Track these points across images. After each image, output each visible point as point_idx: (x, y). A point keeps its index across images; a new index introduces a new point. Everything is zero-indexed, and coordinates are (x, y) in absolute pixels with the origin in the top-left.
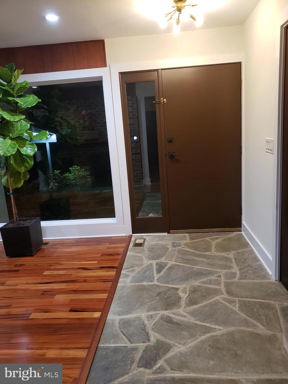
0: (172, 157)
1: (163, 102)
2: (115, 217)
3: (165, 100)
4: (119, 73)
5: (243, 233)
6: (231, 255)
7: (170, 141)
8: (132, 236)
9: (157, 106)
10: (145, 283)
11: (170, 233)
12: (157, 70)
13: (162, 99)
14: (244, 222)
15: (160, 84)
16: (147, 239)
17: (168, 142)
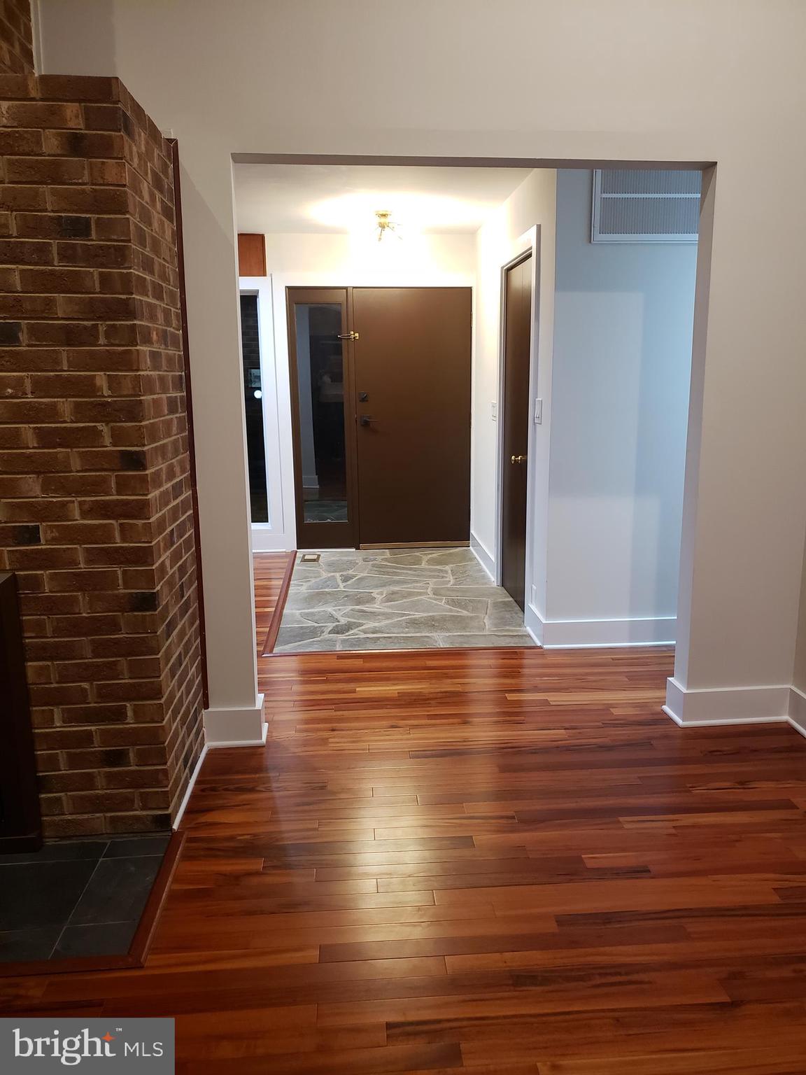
0: (366, 424)
1: (354, 338)
2: (268, 522)
3: (357, 335)
4: (286, 287)
5: (471, 548)
6: (448, 568)
7: (364, 400)
8: (297, 552)
9: (344, 342)
10: (326, 590)
11: (359, 549)
12: (346, 288)
13: (352, 333)
14: (472, 531)
15: (350, 310)
16: (322, 555)
17: (360, 401)
